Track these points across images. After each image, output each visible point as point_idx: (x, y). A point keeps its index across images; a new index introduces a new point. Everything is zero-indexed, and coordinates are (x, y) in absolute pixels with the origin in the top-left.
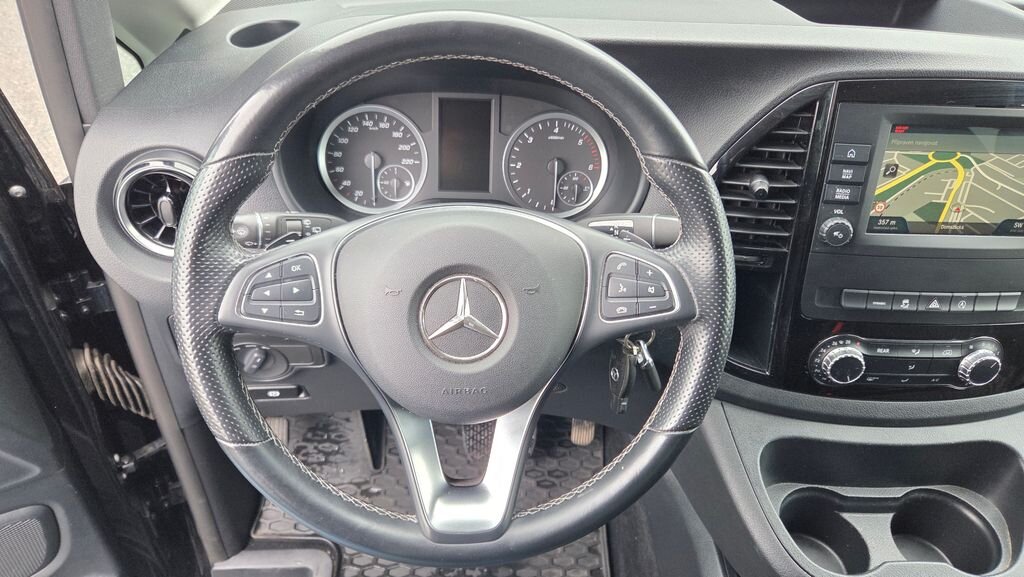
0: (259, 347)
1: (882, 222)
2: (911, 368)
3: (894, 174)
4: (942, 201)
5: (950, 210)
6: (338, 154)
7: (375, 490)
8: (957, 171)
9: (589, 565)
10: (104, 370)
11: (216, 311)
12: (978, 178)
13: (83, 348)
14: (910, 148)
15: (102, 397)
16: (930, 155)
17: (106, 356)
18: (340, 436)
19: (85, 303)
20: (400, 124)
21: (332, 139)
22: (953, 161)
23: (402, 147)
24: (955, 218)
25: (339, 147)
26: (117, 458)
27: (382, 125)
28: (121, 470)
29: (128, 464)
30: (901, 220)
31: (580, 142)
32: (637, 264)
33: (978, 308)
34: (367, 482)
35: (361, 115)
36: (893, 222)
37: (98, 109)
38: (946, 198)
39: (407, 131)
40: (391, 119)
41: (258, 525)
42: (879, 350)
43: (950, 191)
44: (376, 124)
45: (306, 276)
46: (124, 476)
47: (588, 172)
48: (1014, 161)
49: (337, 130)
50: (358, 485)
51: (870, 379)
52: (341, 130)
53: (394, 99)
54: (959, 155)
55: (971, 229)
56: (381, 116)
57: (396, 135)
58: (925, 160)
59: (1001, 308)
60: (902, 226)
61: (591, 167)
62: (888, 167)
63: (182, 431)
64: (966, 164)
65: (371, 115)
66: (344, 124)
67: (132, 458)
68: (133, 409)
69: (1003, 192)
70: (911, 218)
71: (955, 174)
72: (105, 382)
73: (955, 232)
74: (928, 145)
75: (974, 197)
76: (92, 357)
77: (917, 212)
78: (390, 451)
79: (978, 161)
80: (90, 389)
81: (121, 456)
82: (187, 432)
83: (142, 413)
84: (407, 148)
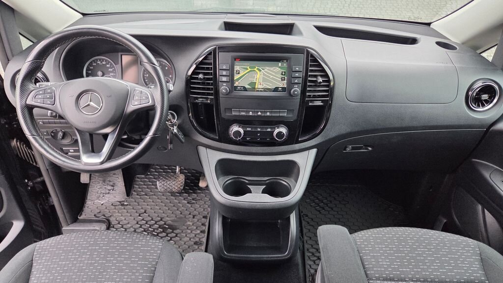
0: (61, 130)
1: (238, 88)
2: (259, 135)
3: (239, 73)
4: (255, 81)
5: (258, 84)
6: (90, 72)
7: (125, 203)
8: (257, 72)
9: (201, 229)
10: (21, 147)
11: (26, 101)
12: (264, 74)
13: (14, 139)
14: (242, 65)
15: (20, 156)
16: (248, 67)
17: (22, 143)
18: (114, 184)
19: (15, 124)
20: (109, 62)
21: (88, 67)
22: (255, 69)
23: (109, 70)
24: (260, 87)
25: (90, 70)
26: (26, 181)
27: (103, 63)
28: (28, 186)
29: (30, 184)
30: (244, 87)
31: (167, 68)
32: (141, 91)
33: (273, 115)
34: (124, 201)
35: (97, 60)
36: (242, 88)
37: (13, 56)
38: (256, 80)
39: (111, 64)
40: (106, 61)
41: (81, 214)
42: (248, 129)
43: (257, 78)
44: (101, 62)
45: (51, 93)
46: (29, 188)
47: (170, 78)
48: (274, 69)
49: (89, 64)
50: (120, 202)
51: (248, 139)
52: (90, 64)
53: (107, 55)
54: (257, 68)
55: (266, 90)
56: (103, 60)
57: (107, 66)
58: (247, 69)
59: (281, 115)
60: (245, 89)
61: (170, 76)
62: (237, 71)
63: (47, 170)
64: (260, 71)
65: (100, 60)
66: (91, 62)
67: (32, 181)
68: (31, 162)
69: (272, 78)
70: (247, 86)
71: (257, 73)
72: (21, 151)
73: (261, 91)
74: (247, 64)
75: (264, 80)
76: (17, 142)
77: (249, 85)
78: (134, 191)
79: (263, 69)
80: (15, 153)
81: (28, 181)
82: (49, 170)
83: (34, 164)
84: (112, 70)
